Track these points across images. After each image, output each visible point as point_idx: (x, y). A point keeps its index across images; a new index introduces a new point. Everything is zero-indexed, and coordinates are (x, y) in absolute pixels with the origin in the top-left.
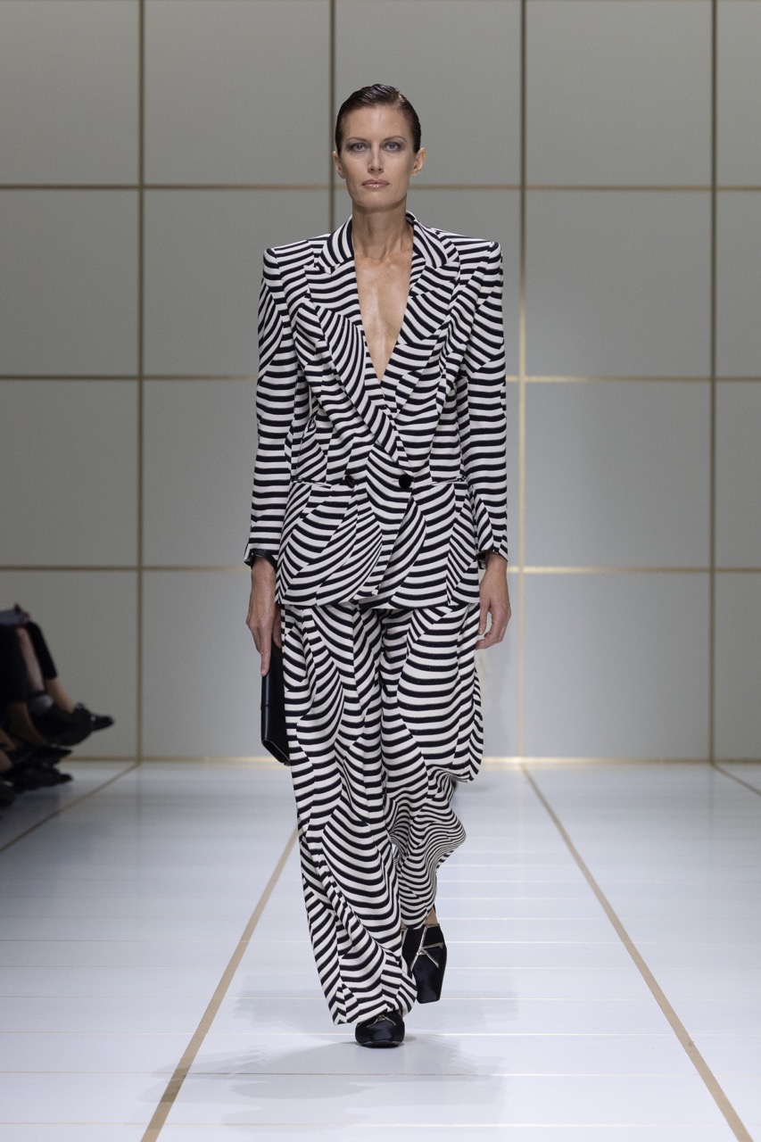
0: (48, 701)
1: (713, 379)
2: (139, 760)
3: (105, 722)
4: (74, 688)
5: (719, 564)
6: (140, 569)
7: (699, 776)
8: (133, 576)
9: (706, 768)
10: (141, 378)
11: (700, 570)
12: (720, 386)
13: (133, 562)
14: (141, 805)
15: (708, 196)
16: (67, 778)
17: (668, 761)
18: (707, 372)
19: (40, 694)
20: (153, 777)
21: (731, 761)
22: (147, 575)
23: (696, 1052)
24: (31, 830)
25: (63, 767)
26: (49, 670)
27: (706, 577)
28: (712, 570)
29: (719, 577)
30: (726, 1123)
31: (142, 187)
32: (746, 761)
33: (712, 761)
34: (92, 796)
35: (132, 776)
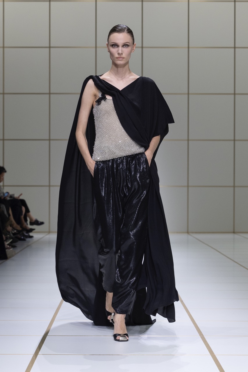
1: (188, 140)
2: (49, 232)
3: (42, 223)
5: (190, 185)
6: (49, 186)
7: (185, 236)
8: (48, 188)
9: (186, 234)
10: (50, 140)
11: (184, 186)
12: (190, 142)
13: (48, 184)
14: (49, 243)
15: (187, 96)
17: (177, 233)
18: (187, 138)
20: (52, 236)
21: (192, 233)
22: (51, 188)
23: (184, 303)
24: (23, 249)
27: (186, 188)
28: (188, 186)
29: (190, 188)
30: (191, 320)
31: (50, 94)
32: (196, 233)
33: (188, 233)
34: (38, 241)
35: (48, 236)
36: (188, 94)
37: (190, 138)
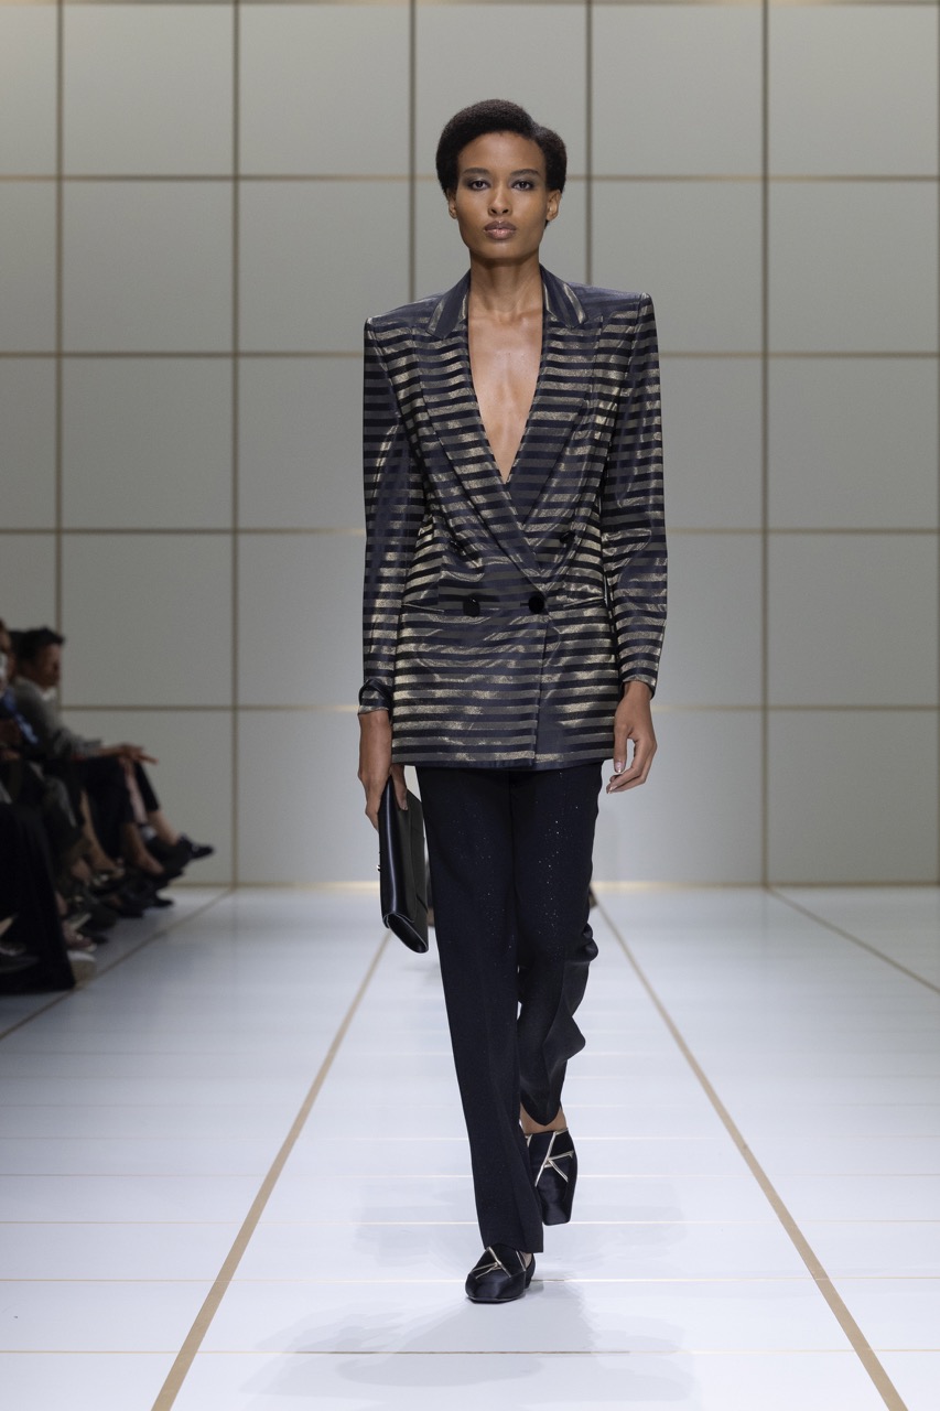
0: (151, 832)
1: (765, 532)
2: (235, 885)
3: (205, 851)
4: (177, 819)
5: (771, 703)
6: (235, 708)
7: (753, 899)
8: (228, 716)
9: (760, 891)
10: (235, 532)
11: (752, 708)
12: (772, 539)
13: (228, 701)
14: (236, 928)
15: (759, 362)
16: (167, 903)
17: (726, 885)
18: (757, 524)
19: (141, 826)
20: (247, 901)
21: (783, 885)
22: (242, 715)
23: (751, 1154)
24: (134, 951)
25: (164, 894)
26: (151, 803)
27: (758, 716)
28: (765, 708)
29: (772, 716)
30: (778, 1219)
31: (236, 355)
32: (796, 886)
33: (765, 884)
34: (191, 918)
35: (228, 901)
36: (765, 355)
37: (772, 524)
